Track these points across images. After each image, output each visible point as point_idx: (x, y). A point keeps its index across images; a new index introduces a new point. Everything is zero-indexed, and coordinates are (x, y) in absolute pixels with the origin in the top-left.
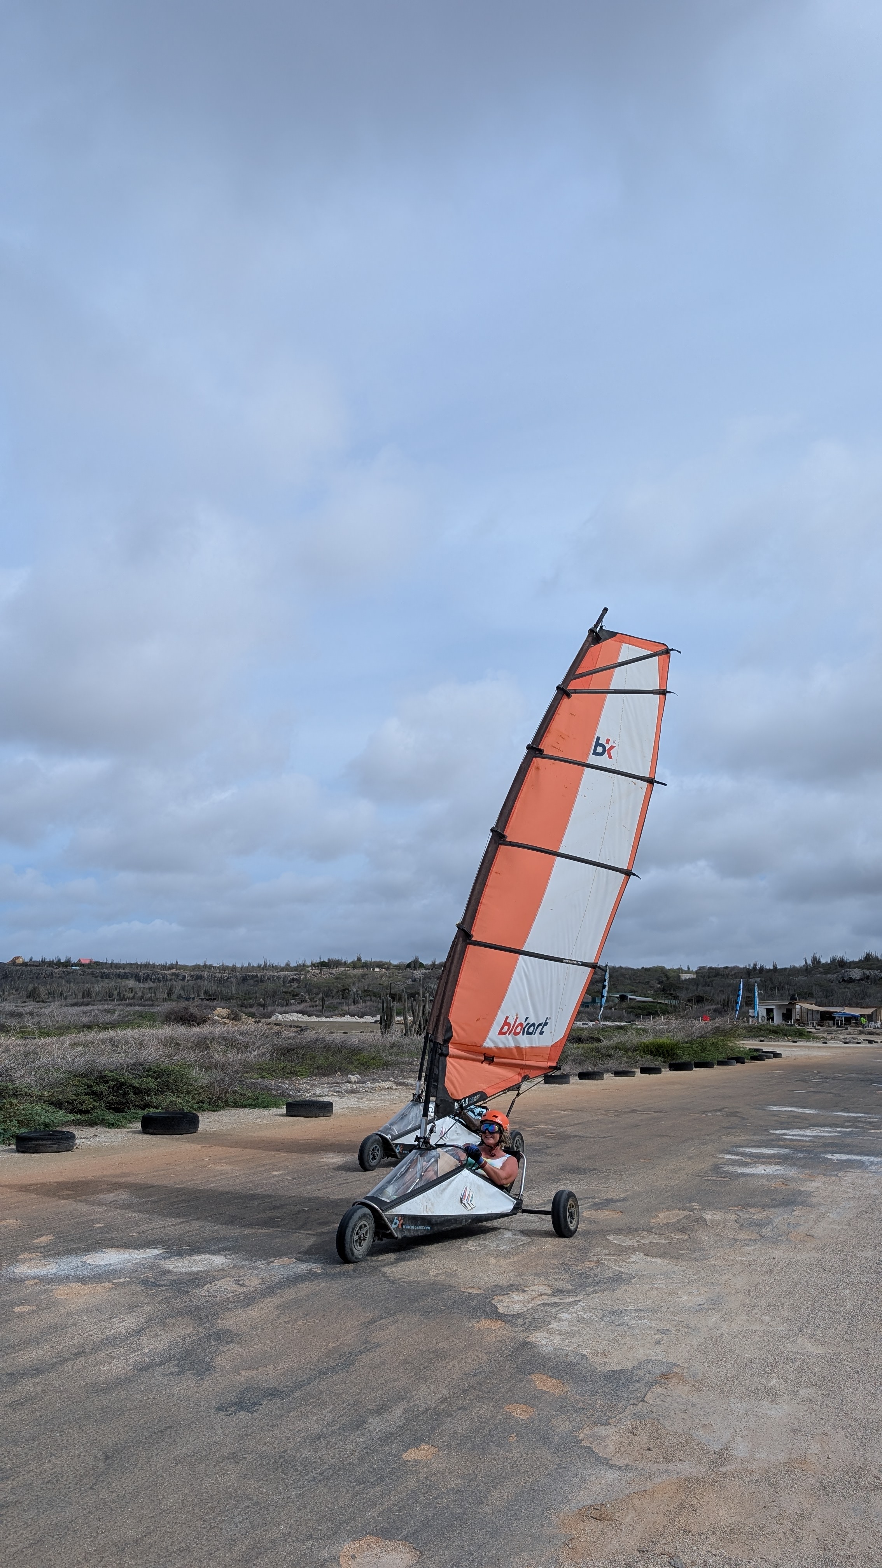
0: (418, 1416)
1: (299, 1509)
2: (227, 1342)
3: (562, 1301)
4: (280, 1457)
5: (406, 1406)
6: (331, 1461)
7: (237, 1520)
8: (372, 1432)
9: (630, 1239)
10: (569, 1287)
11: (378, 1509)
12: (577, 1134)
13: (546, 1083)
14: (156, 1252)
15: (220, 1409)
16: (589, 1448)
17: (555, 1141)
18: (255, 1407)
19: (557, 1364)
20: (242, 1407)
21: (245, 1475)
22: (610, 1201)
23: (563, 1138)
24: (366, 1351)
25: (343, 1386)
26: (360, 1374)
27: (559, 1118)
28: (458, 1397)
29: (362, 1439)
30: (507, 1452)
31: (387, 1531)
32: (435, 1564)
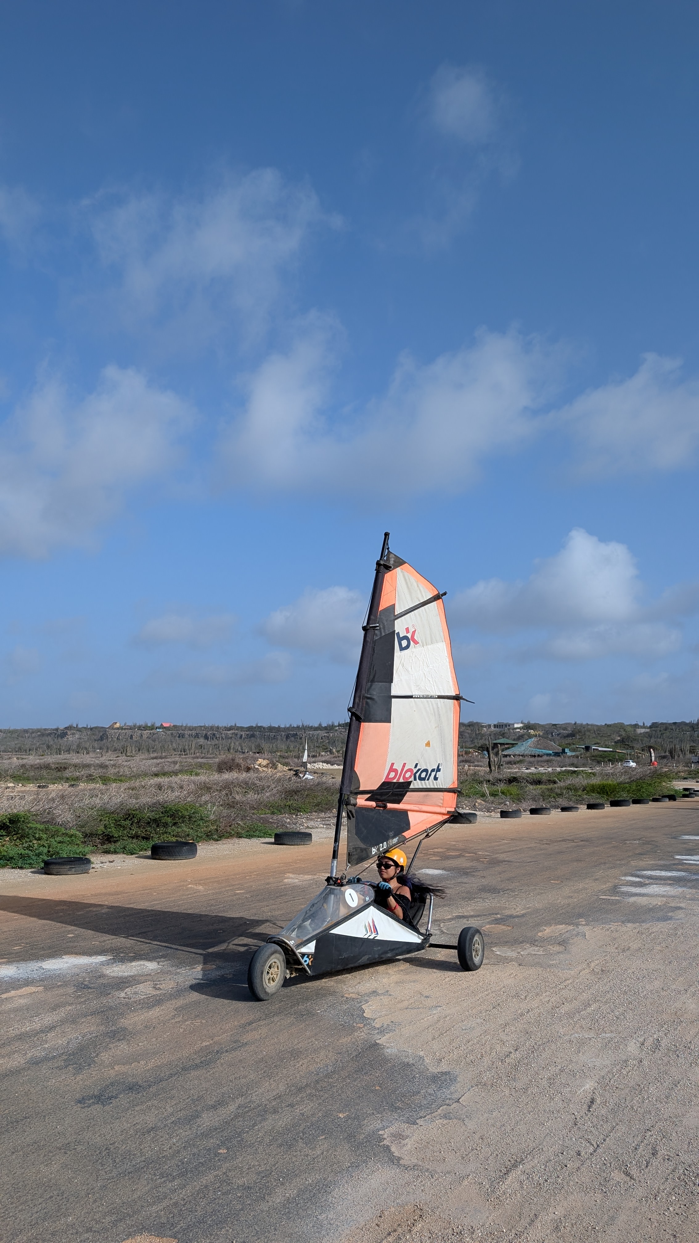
0: (248, 1112)
2: (118, 1039)
5: (242, 1102)
6: (149, 1154)
7: (35, 1210)
8: (200, 1126)
9: (512, 951)
11: (166, 1203)
12: (507, 859)
13: (502, 817)
14: (104, 958)
15: (81, 1101)
16: (388, 1147)
18: (110, 1100)
19: (394, 1065)
20: (99, 1100)
23: (494, 862)
24: (234, 1049)
25: (196, 1082)
26: (216, 1071)
27: (498, 846)
28: (292, 1094)
29: (189, 1132)
30: (311, 1149)
31: (162, 1226)
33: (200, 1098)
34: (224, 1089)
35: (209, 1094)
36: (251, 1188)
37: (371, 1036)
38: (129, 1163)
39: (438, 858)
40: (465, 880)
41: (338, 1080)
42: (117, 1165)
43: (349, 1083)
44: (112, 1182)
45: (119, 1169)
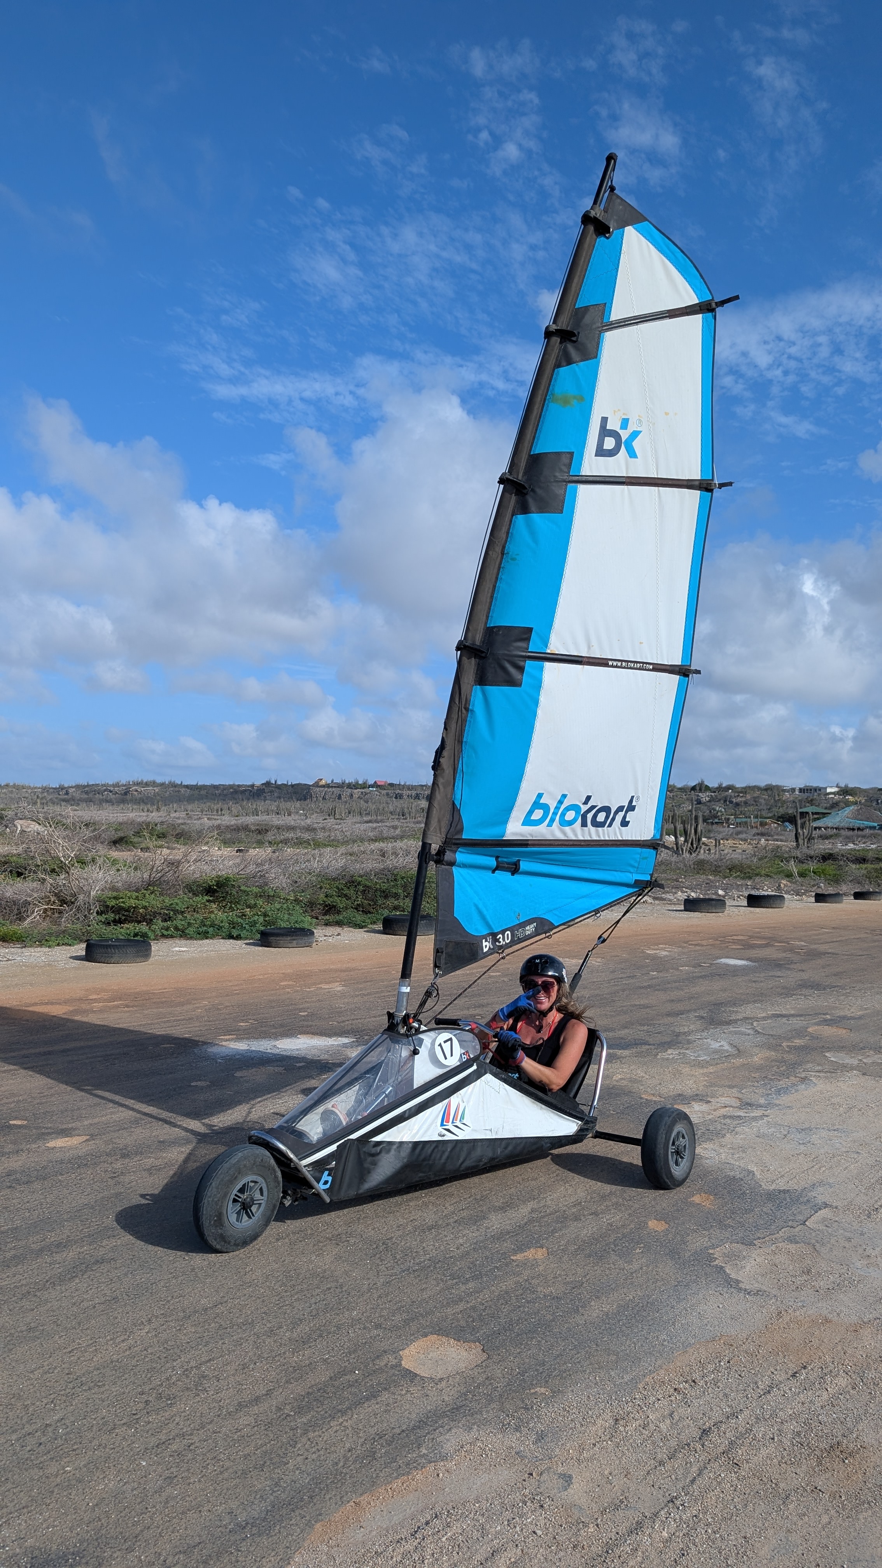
0: (543, 1217)
1: (380, 1297)
3: (747, 1115)
4: (383, 1244)
5: (535, 1206)
6: (434, 1253)
7: (313, 1300)
8: (489, 1228)
9: (852, 1058)
10: (762, 1101)
11: (462, 1306)
12: (830, 951)
13: (817, 901)
14: (345, 1040)
16: (722, 1267)
17: (803, 957)
19: (717, 1178)
21: (341, 1258)
22: (844, 1018)
23: (813, 955)
27: (817, 935)
29: (478, 1233)
30: (626, 1262)
31: (462, 1329)
32: (499, 1371)
33: (484, 1198)
34: (512, 1190)
35: (494, 1194)
36: (560, 1299)
38: (412, 1261)
39: (739, 947)
40: (779, 974)
42: (399, 1262)
44: (395, 1279)
45: (402, 1266)
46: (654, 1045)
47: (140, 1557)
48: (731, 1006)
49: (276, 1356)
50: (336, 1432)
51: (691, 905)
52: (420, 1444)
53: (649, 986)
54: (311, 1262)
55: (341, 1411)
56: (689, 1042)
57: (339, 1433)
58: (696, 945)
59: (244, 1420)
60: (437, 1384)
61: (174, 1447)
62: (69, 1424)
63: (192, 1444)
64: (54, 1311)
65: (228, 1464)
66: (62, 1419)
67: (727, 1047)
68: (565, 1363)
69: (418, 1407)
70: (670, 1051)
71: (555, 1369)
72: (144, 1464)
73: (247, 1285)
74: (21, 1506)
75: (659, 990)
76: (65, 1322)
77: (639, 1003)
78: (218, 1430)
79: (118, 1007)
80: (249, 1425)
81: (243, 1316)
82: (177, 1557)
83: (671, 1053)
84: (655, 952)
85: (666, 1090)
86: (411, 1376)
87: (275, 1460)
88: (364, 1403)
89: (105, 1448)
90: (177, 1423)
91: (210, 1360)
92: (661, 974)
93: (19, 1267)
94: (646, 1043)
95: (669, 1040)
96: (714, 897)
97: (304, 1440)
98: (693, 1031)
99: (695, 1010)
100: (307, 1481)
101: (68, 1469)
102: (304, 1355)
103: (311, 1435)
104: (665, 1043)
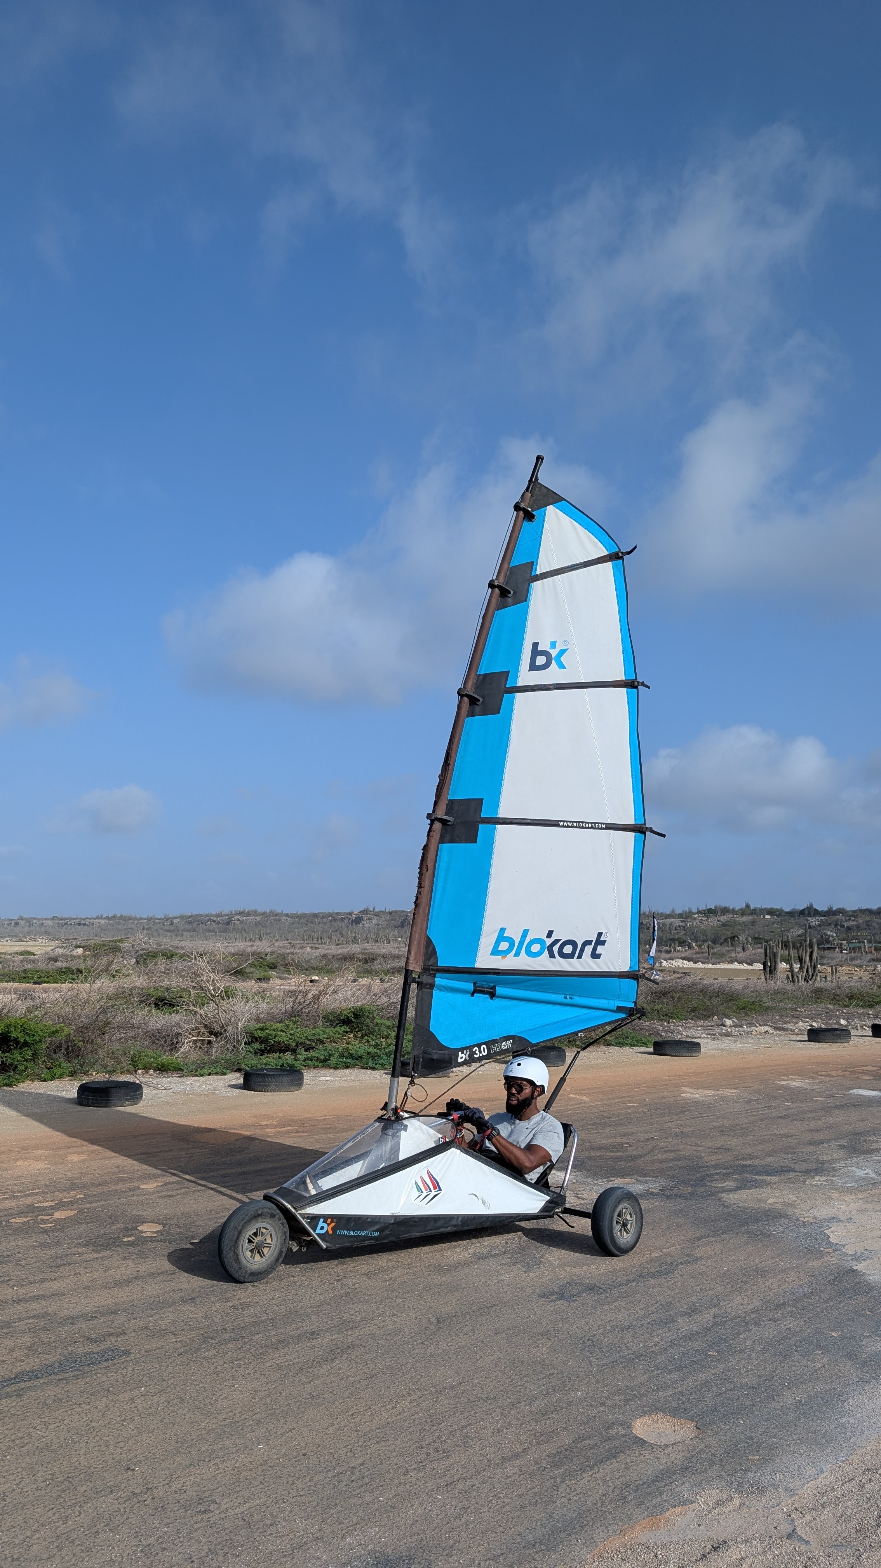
0: (727, 1321)
1: (597, 1382)
4: (589, 1340)
5: (717, 1312)
6: (635, 1348)
7: (541, 1383)
8: (679, 1329)
11: (670, 1391)
15: (544, 1296)
18: (574, 1297)
20: (562, 1296)
21: (555, 1350)
24: (687, 1263)
25: (659, 1289)
26: (677, 1281)
28: (770, 1310)
29: (668, 1334)
30: (809, 1361)
31: (675, 1409)
32: (715, 1442)
33: (669, 1304)
34: (693, 1298)
35: (678, 1301)
36: (756, 1388)
37: (845, 1262)
38: (618, 1355)
39: (870, 1078)
41: (818, 1301)
42: (606, 1355)
43: (833, 1305)
44: (607, 1368)
45: (610, 1358)
46: (801, 1172)
47: (459, 1561)
48: (869, 1136)
49: (522, 1424)
50: (588, 1481)
51: (814, 1035)
52: (661, 1493)
53: (787, 1116)
54: (530, 1352)
55: (589, 1466)
56: (834, 1170)
57: (591, 1482)
58: (826, 1076)
59: (510, 1471)
60: (664, 1450)
61: (460, 1486)
62: (370, 1468)
63: (474, 1485)
64: (327, 1384)
65: (507, 1500)
66: (363, 1464)
67: (872, 1175)
68: (770, 1438)
69: (652, 1466)
70: (817, 1178)
71: (763, 1443)
72: (440, 1497)
73: (481, 1369)
74: (354, 1523)
75: (796, 1120)
76: (339, 1393)
77: (779, 1133)
78: (492, 1476)
79: (289, 1132)
80: (516, 1473)
81: (485, 1393)
82: (488, 1562)
83: (818, 1180)
84: (786, 1082)
85: (819, 1214)
86: (642, 1442)
87: (544, 1500)
88: (606, 1461)
89: (405, 1485)
90: (457, 1470)
91: (468, 1425)
92: (795, 1104)
93: (286, 1349)
94: (793, 1171)
95: (814, 1168)
96: (836, 1027)
97: (564, 1486)
98: (836, 1159)
99: (835, 1140)
100: (574, 1515)
101: (381, 1499)
102: (545, 1424)
103: (568, 1482)
104: (811, 1171)
